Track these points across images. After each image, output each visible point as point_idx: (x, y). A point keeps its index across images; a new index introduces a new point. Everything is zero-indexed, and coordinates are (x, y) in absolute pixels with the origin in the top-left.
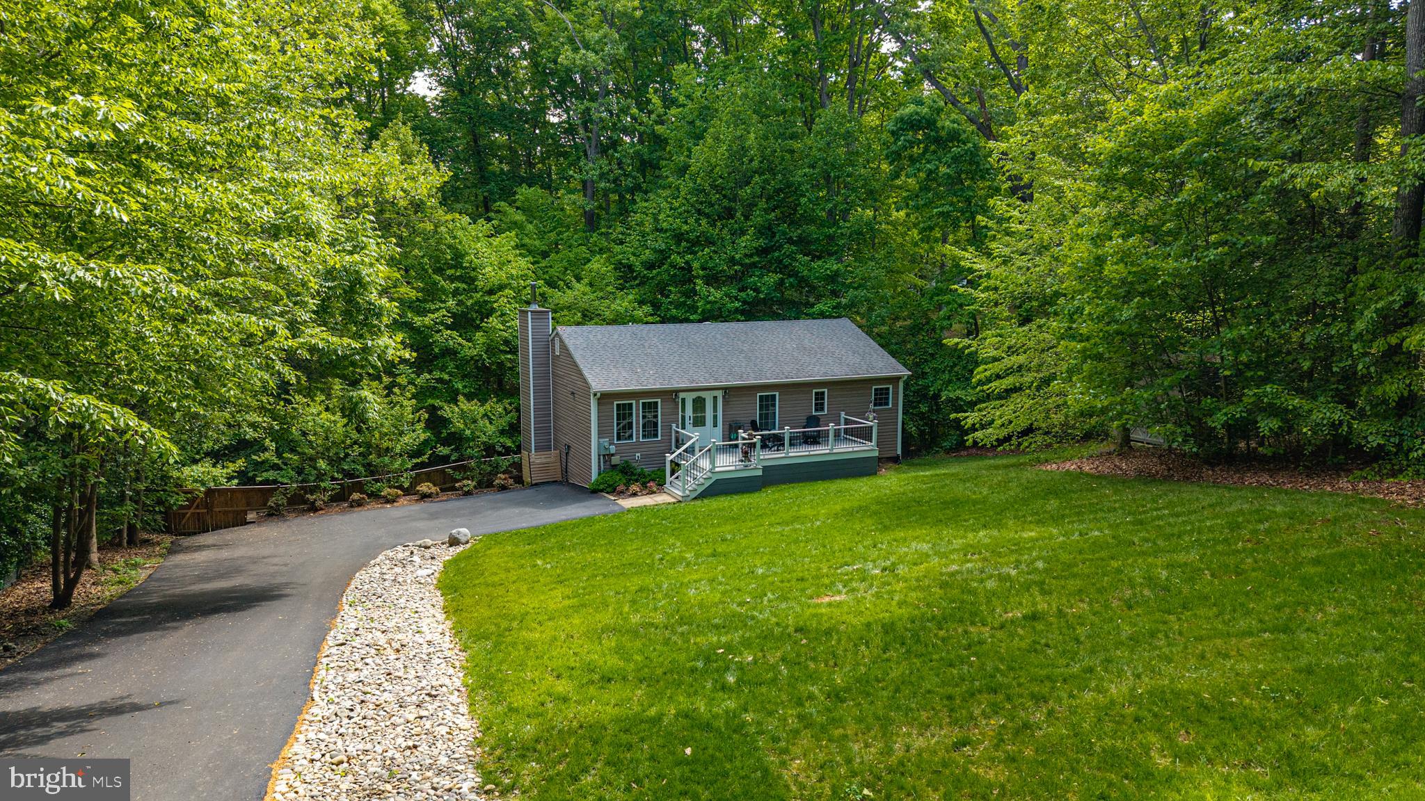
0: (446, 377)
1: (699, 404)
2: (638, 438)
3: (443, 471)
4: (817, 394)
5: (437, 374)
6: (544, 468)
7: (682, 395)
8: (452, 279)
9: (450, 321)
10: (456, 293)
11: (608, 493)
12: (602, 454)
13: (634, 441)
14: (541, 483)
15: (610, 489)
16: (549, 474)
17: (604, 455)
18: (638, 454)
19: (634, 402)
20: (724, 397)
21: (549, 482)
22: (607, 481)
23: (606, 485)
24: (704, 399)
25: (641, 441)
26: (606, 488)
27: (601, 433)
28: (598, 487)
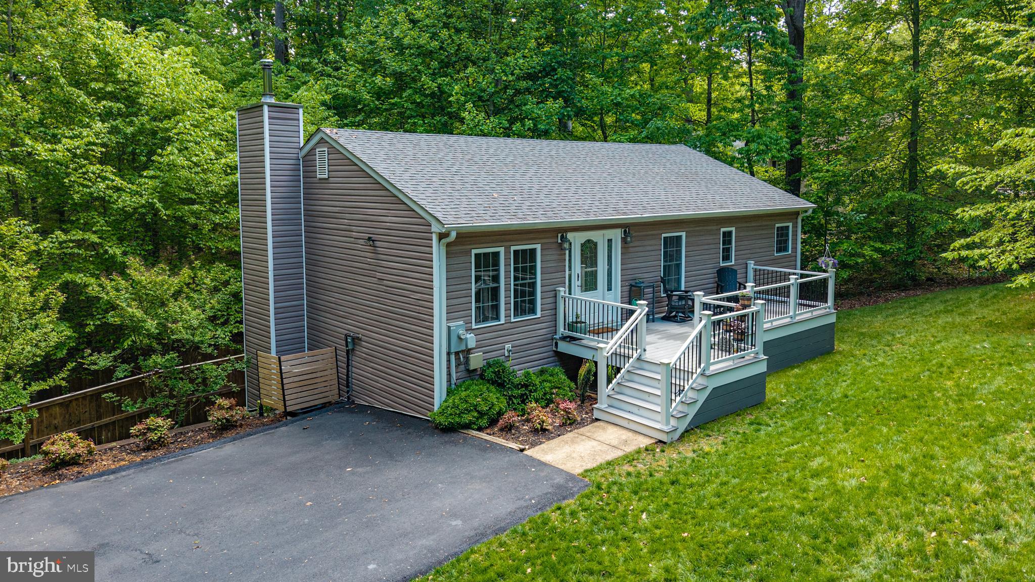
0: (95, 238)
1: (589, 252)
2: (508, 316)
3: (97, 395)
4: (724, 233)
5: (78, 235)
6: (308, 381)
7: (570, 236)
8: (99, 96)
9: (98, 153)
10: (106, 116)
11: (480, 429)
12: (453, 350)
13: (502, 321)
14: (302, 409)
15: (484, 422)
16: (316, 391)
17: (457, 353)
18: (508, 346)
19: (502, 250)
20: (624, 240)
21: (316, 405)
22: (476, 405)
23: (476, 414)
24: (596, 244)
25: (513, 320)
26: (478, 419)
27: (451, 311)
28: (457, 420)
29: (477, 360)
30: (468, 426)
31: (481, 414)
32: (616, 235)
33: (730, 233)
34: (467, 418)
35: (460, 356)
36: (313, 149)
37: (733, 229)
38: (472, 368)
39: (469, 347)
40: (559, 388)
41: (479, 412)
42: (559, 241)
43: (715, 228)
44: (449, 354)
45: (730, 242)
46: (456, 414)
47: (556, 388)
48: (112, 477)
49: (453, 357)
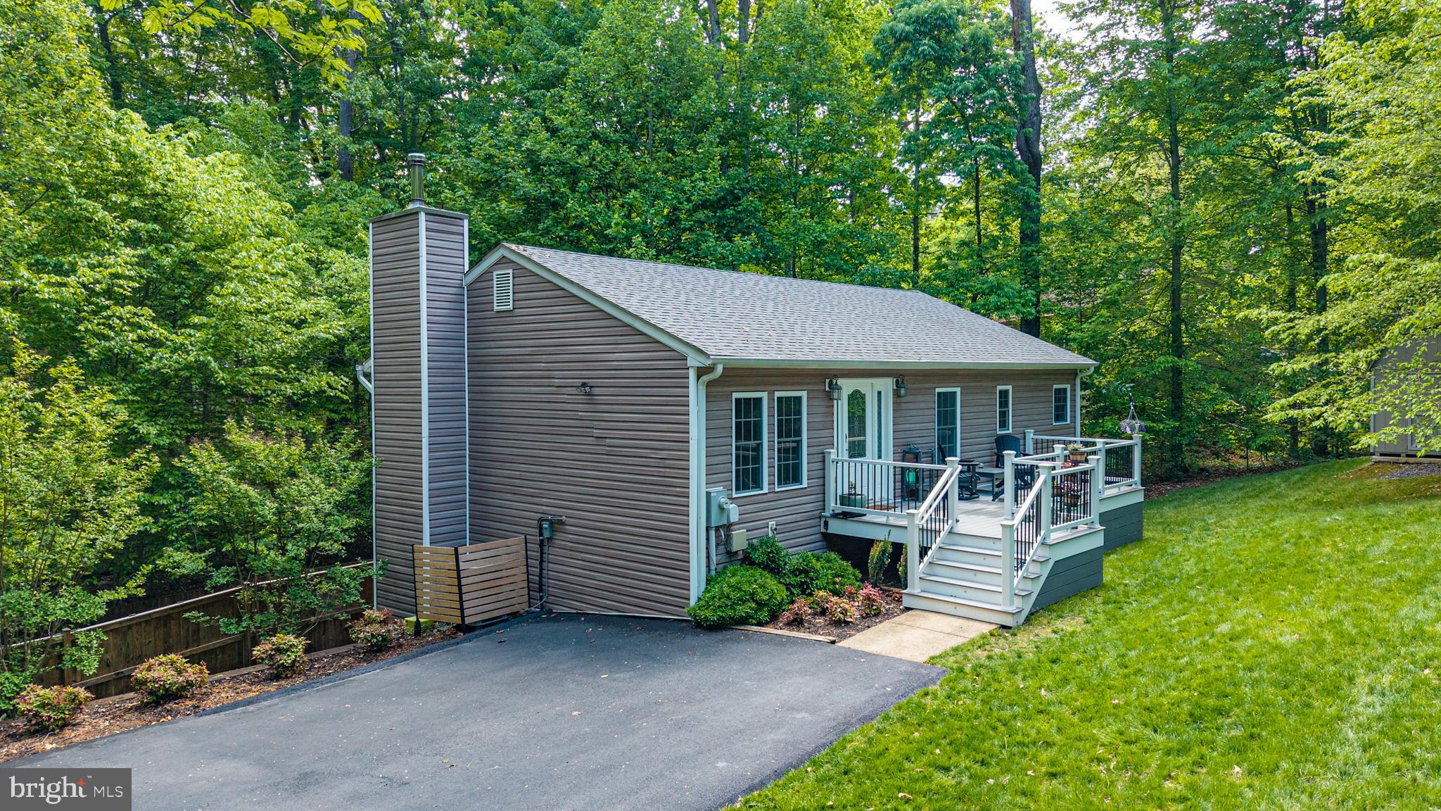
1: (857, 407)
2: (771, 483)
4: (1000, 392)
6: (490, 582)
7: (839, 384)
11: (760, 624)
12: (713, 525)
13: (765, 490)
14: (483, 621)
15: (764, 615)
16: (501, 597)
17: (717, 529)
18: (772, 523)
19: (764, 395)
20: (897, 394)
21: (501, 617)
22: (754, 594)
23: (754, 605)
24: (863, 397)
25: (777, 490)
26: (756, 612)
27: (712, 471)
28: (730, 613)
29: (740, 540)
30: (744, 621)
31: (760, 605)
32: (887, 385)
33: (1006, 392)
34: (742, 610)
35: (721, 532)
36: (489, 272)
37: (1010, 388)
38: (734, 549)
39: (732, 521)
40: (842, 576)
41: (757, 602)
42: (827, 389)
43: (990, 384)
44: (708, 529)
45: (1006, 405)
46: (727, 606)
47: (839, 576)
48: (251, 708)
49: (713, 533)
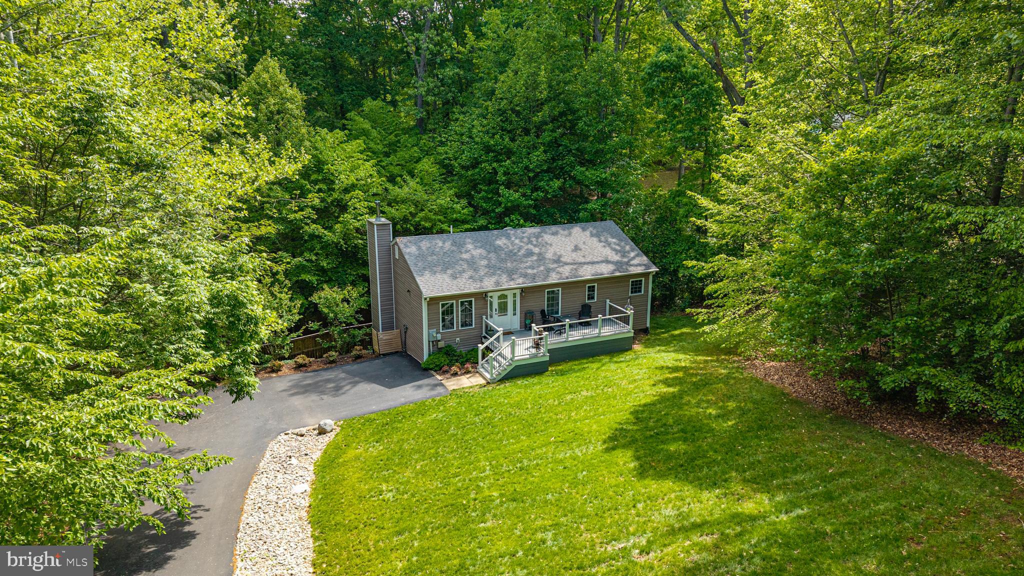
1: (503, 300)
2: (458, 327)
4: (589, 287)
6: (389, 343)
7: (490, 294)
9: (315, 217)
11: (435, 371)
13: (455, 329)
14: (385, 353)
16: (392, 347)
18: (457, 339)
19: (455, 302)
20: (521, 294)
21: (392, 352)
24: (506, 296)
25: (460, 329)
26: (436, 368)
27: (430, 326)
28: (429, 367)
29: (441, 344)
30: (431, 369)
32: (518, 292)
33: (594, 287)
35: (435, 343)
36: (394, 245)
37: (596, 284)
38: (439, 347)
39: (438, 339)
41: (436, 364)
42: (485, 296)
43: (582, 285)
44: (429, 341)
45: (593, 291)
46: (428, 364)
48: (316, 373)
49: (431, 343)
